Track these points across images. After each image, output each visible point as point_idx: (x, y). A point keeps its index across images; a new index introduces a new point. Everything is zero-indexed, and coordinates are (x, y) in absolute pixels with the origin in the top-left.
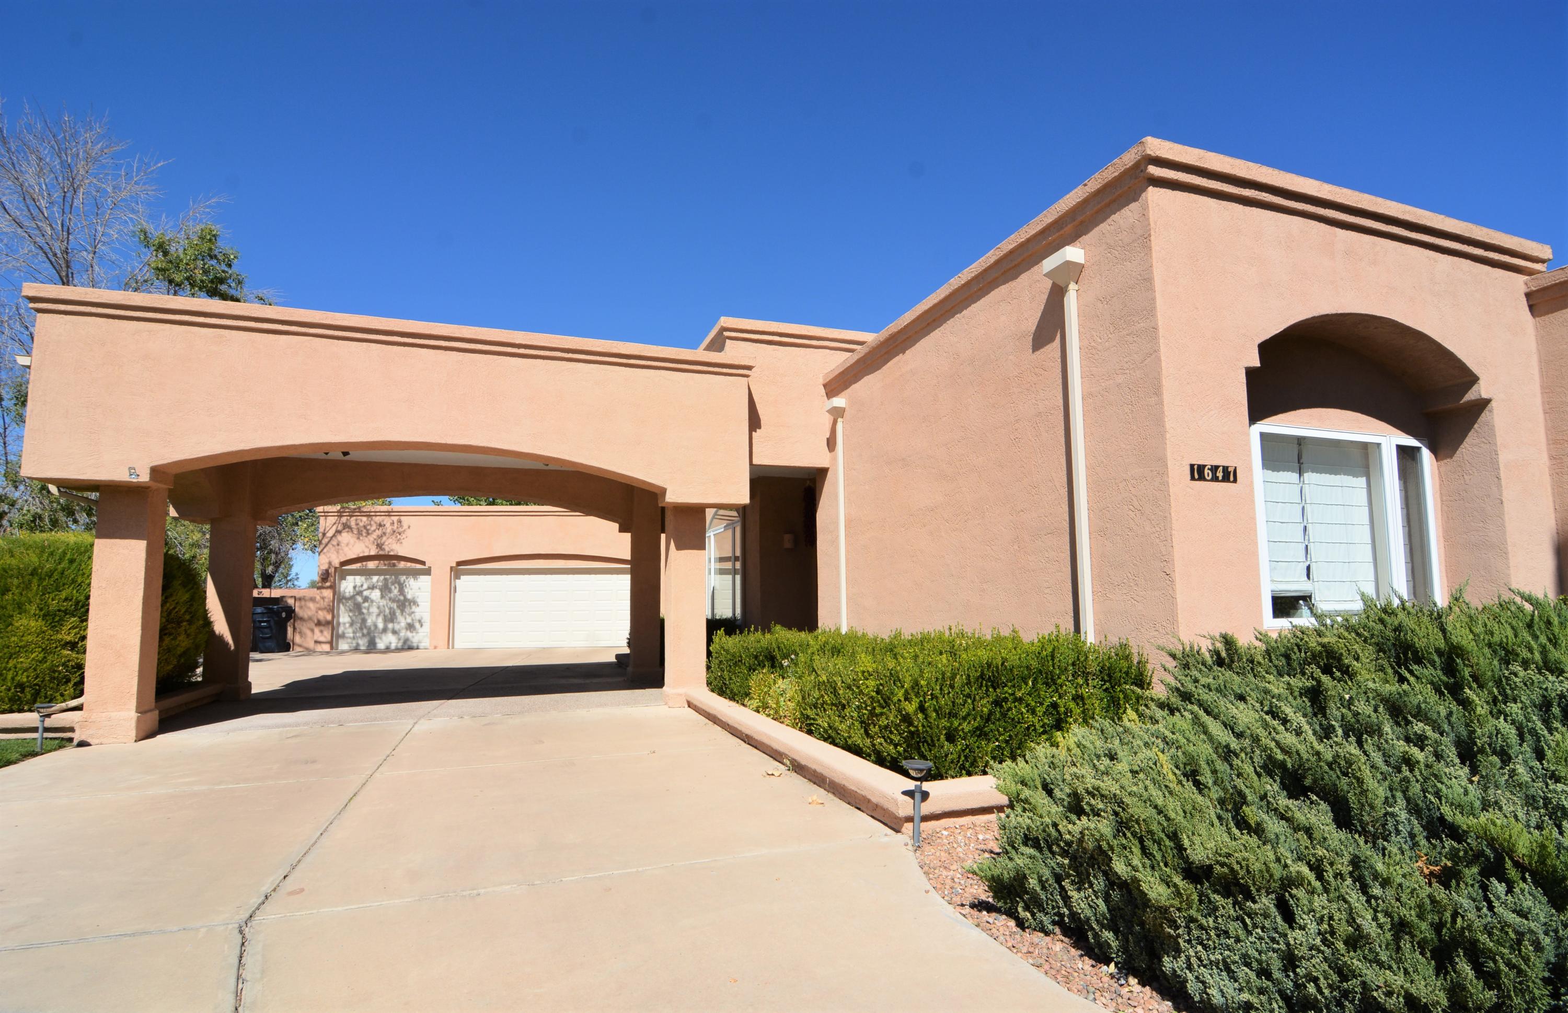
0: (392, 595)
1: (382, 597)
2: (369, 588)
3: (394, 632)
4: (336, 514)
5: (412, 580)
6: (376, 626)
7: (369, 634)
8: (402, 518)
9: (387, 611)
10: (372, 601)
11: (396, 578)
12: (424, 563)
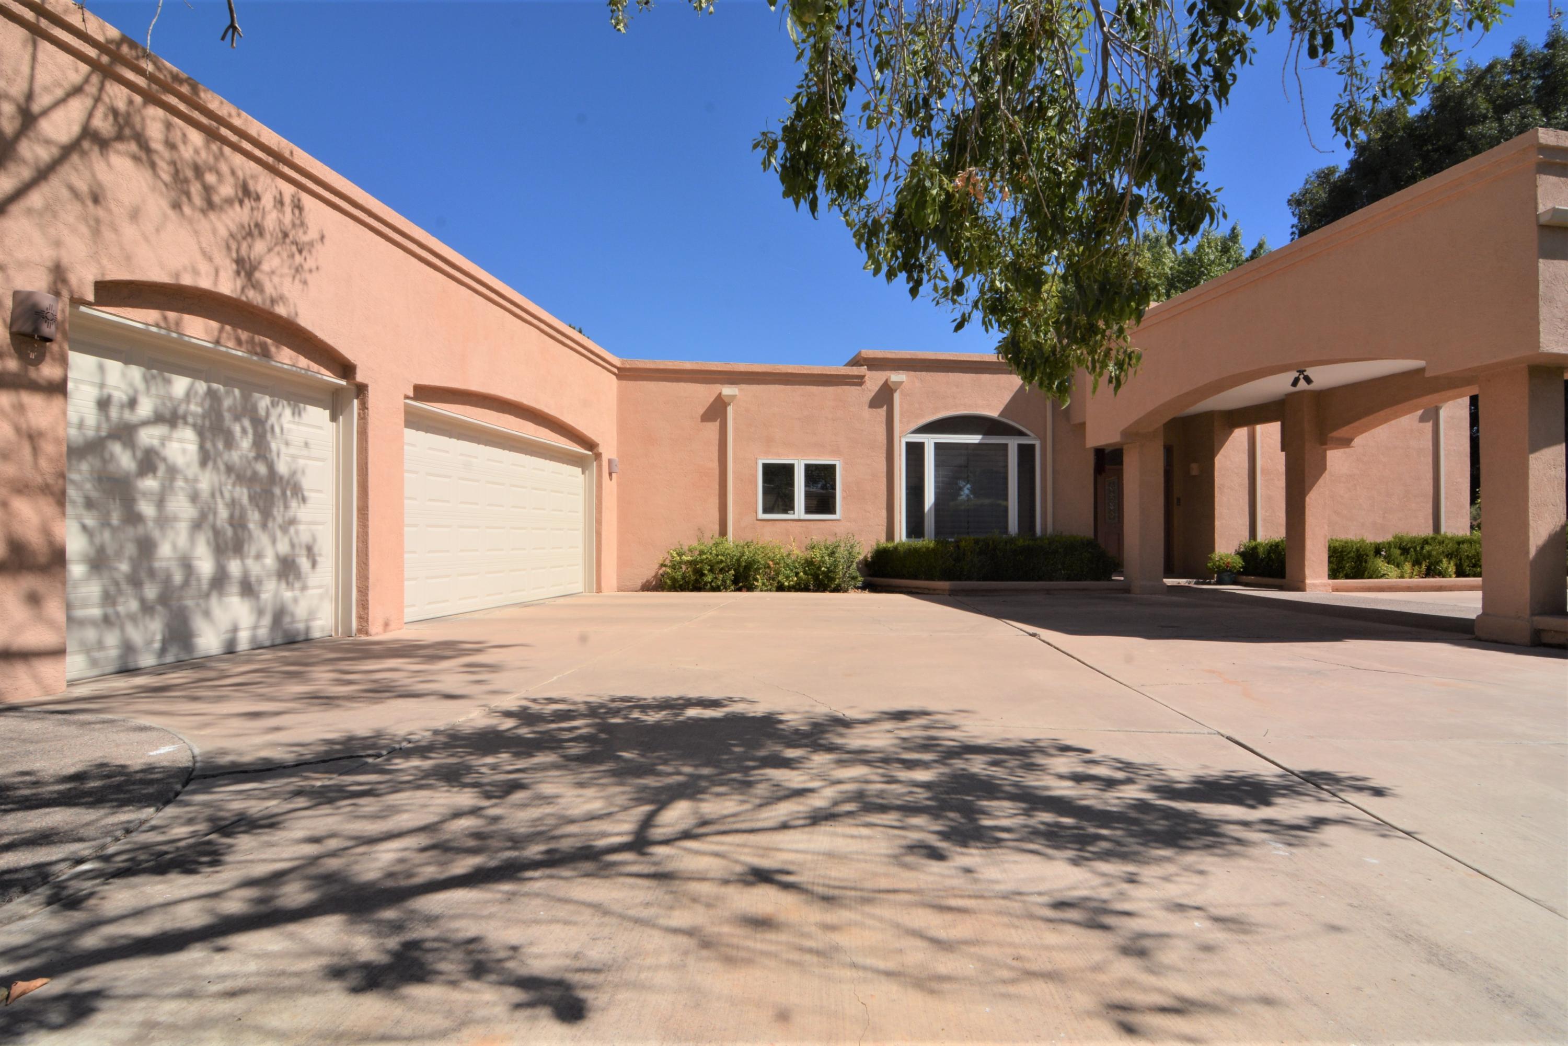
0: (235, 457)
1: (205, 458)
2: (158, 419)
3: (248, 589)
4: (92, 52)
5: (288, 412)
6: (187, 565)
7: (164, 599)
8: (306, 199)
9: (223, 513)
10: (173, 471)
11: (246, 397)
12: (346, 369)
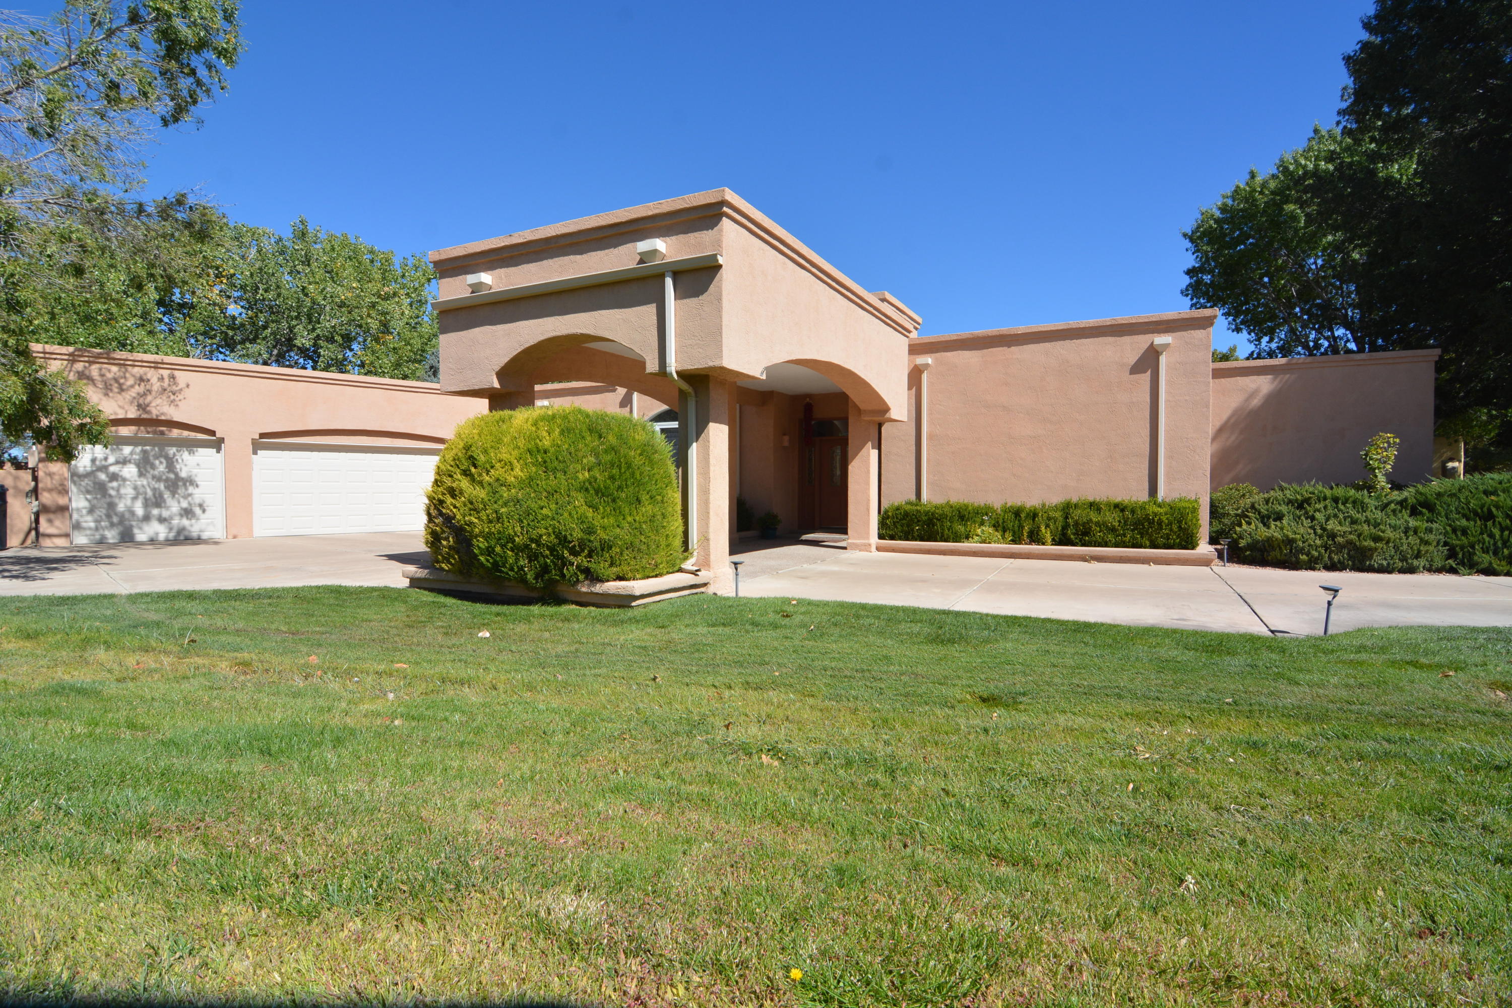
0: (156, 473)
1: (141, 474)
2: (117, 462)
3: (161, 520)
4: (66, 357)
5: (186, 453)
6: (133, 513)
7: (121, 522)
8: (176, 373)
9: (150, 493)
10: (124, 480)
11: (161, 450)
12: (213, 433)
